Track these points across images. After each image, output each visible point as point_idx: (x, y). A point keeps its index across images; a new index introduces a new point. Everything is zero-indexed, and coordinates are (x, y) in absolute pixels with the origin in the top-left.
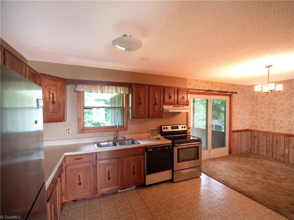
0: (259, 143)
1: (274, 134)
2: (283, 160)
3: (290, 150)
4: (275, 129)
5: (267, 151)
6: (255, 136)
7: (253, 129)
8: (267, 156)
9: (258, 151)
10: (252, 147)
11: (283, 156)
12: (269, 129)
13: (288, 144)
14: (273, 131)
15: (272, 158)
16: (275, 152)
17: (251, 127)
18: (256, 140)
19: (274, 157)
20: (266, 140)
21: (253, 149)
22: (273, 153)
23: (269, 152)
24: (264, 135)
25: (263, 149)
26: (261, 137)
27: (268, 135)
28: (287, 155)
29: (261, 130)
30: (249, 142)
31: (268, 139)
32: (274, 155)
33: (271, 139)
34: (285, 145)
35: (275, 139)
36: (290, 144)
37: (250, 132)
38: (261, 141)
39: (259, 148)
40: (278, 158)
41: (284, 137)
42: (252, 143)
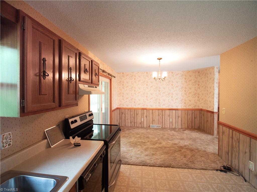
0: (125, 117)
1: (135, 109)
2: (140, 126)
3: (144, 118)
4: (136, 106)
5: (131, 122)
6: (122, 113)
7: (121, 107)
8: (131, 126)
9: (125, 124)
10: (121, 121)
11: (141, 123)
12: (132, 106)
13: (143, 115)
14: (135, 107)
15: (134, 126)
16: (136, 122)
17: (120, 106)
18: (123, 115)
19: (136, 126)
20: (130, 114)
21: (121, 123)
22: (134, 123)
23: (132, 123)
24: (129, 111)
25: (128, 122)
26: (126, 112)
27: (131, 110)
28: (143, 122)
29: (127, 107)
30: (118, 118)
31: (131, 113)
32: (136, 124)
33: (133, 113)
34: (142, 115)
35: (135, 112)
36: (144, 114)
37: (118, 110)
38: (126, 115)
39: (125, 121)
40: (138, 126)
41: (141, 110)
42: (121, 118)
